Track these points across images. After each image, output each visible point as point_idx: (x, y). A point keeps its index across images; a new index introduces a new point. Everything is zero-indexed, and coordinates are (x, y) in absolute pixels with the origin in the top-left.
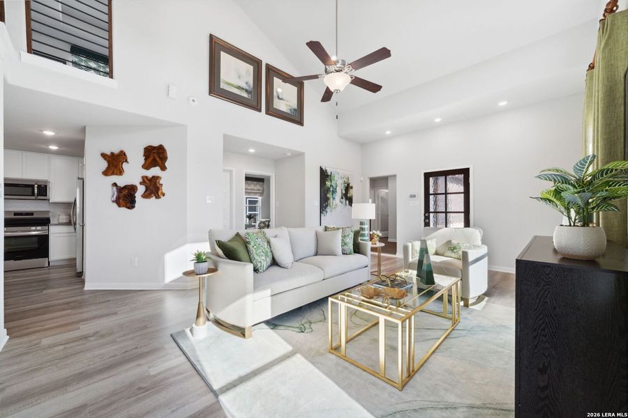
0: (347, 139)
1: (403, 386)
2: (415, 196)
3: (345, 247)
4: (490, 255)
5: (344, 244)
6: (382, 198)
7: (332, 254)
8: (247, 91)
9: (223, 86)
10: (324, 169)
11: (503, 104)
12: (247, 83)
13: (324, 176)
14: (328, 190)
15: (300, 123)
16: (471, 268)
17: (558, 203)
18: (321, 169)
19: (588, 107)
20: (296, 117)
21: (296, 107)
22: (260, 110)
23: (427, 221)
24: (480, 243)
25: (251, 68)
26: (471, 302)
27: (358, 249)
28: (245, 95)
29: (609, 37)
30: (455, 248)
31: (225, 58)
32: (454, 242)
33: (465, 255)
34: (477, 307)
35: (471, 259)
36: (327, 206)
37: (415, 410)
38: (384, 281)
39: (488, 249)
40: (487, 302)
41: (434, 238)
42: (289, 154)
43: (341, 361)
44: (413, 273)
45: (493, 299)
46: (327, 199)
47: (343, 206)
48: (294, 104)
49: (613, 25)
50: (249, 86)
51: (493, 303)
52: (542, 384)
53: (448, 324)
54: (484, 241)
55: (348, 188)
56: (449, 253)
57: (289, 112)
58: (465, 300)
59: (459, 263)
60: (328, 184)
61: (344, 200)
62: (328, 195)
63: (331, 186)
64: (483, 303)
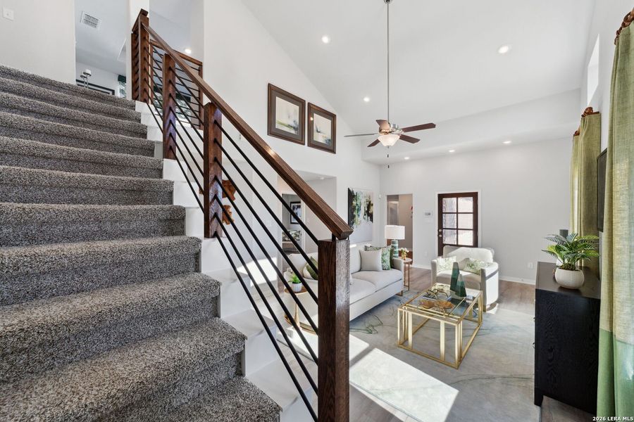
0: (370, 162)
1: (458, 366)
2: (429, 214)
3: (385, 264)
4: (500, 270)
5: (384, 261)
6: (391, 209)
7: (375, 270)
8: (294, 128)
9: (277, 126)
10: (351, 189)
11: (507, 142)
12: (294, 121)
13: (351, 196)
14: (354, 208)
15: (333, 151)
16: (487, 281)
17: (558, 255)
18: (349, 190)
19: (574, 163)
20: (330, 147)
21: (330, 138)
22: (304, 144)
23: (441, 236)
24: (491, 260)
25: (297, 108)
26: (487, 307)
27: (393, 265)
28: (293, 132)
29: (588, 130)
30: (473, 265)
31: (280, 102)
32: (472, 259)
33: (483, 272)
34: (492, 312)
35: (487, 275)
36: (353, 223)
37: (470, 380)
38: (429, 295)
39: (499, 266)
40: (498, 307)
41: (454, 255)
42: (323, 178)
43: (409, 352)
44: (447, 288)
45: (503, 305)
46: (354, 216)
47: (365, 221)
48: (329, 136)
49: (590, 122)
50: (296, 124)
51: (503, 308)
52: (550, 358)
53: (476, 325)
54: (495, 259)
55: (369, 205)
56: (468, 269)
57: (325, 143)
58: (484, 306)
59: (479, 278)
60: (354, 203)
61: (366, 217)
62: (354, 213)
63: (357, 204)
64: (496, 308)
